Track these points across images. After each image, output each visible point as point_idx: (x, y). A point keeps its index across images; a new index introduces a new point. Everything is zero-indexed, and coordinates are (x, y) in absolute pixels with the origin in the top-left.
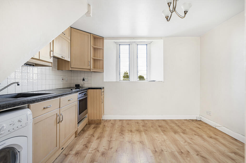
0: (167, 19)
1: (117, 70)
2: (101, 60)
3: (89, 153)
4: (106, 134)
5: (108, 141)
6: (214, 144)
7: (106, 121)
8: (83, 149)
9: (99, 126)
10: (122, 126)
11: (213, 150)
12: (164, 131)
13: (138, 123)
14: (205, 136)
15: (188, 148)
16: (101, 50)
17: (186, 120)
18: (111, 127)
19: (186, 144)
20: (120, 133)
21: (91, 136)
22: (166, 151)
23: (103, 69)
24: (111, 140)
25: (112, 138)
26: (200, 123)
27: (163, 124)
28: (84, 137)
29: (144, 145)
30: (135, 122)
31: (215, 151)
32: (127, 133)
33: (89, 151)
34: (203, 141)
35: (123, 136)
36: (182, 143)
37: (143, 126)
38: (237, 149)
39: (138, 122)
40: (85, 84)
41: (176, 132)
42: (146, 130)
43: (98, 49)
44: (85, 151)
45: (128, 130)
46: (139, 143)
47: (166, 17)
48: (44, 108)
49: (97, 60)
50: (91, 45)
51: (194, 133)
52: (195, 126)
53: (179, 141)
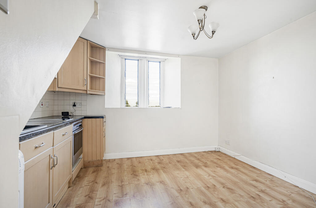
0: (194, 37)
1: (121, 93)
2: (102, 78)
3: (97, 205)
4: (114, 178)
5: (119, 186)
6: (237, 174)
7: (109, 161)
8: (87, 202)
9: (100, 168)
10: (133, 166)
11: (237, 180)
12: (184, 166)
13: (151, 160)
14: (227, 168)
15: (213, 182)
16: (102, 65)
17: (205, 152)
18: (118, 169)
19: (210, 177)
20: (133, 175)
21: (93, 182)
22: (192, 188)
23: (105, 91)
24: (123, 185)
25: (123, 182)
26: (219, 154)
27: (182, 158)
28: (83, 186)
29: (166, 185)
30: (148, 159)
31: (239, 181)
32: (142, 173)
33: (96, 203)
34: (226, 173)
35: (138, 178)
36: (206, 177)
37: (159, 163)
38: (257, 176)
39: (152, 158)
40: (76, 111)
41: (197, 167)
42: (164, 168)
43: (96, 62)
44: (90, 204)
45: (142, 170)
46: (159, 183)
47: (192, 34)
48: (36, 148)
49: (96, 77)
50: (88, 56)
51: (215, 165)
52: (215, 158)
53: (202, 175)
